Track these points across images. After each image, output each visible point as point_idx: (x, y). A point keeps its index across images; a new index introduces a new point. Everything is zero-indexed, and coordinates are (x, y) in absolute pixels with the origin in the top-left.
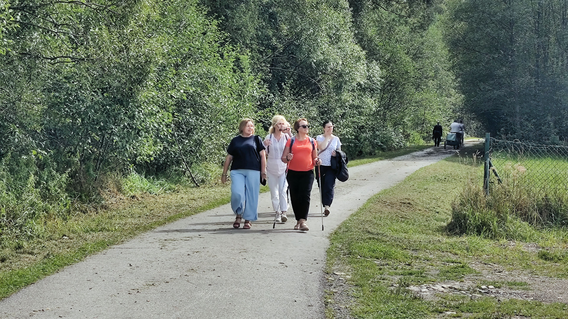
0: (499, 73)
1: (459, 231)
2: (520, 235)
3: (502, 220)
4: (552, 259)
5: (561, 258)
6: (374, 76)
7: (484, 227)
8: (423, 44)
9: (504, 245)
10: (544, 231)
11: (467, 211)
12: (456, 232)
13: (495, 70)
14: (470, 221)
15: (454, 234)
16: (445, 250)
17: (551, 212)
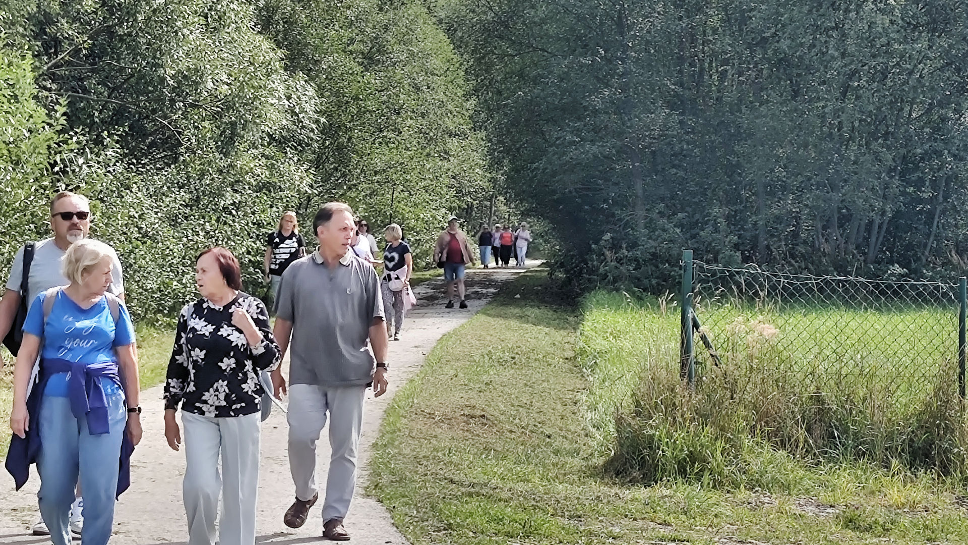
0: (597, 102)
1: (639, 476)
2: (775, 480)
3: (733, 448)
4: (870, 528)
5: (889, 526)
6: (303, 111)
7: (697, 464)
8: (386, 28)
9: (749, 503)
10: (824, 469)
11: (656, 428)
12: (634, 478)
13: (585, 96)
14: (663, 451)
15: (630, 481)
16: (637, 515)
17: (832, 427)
